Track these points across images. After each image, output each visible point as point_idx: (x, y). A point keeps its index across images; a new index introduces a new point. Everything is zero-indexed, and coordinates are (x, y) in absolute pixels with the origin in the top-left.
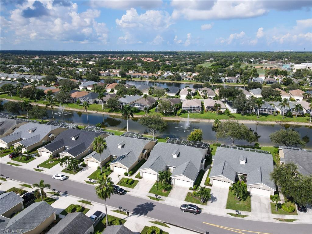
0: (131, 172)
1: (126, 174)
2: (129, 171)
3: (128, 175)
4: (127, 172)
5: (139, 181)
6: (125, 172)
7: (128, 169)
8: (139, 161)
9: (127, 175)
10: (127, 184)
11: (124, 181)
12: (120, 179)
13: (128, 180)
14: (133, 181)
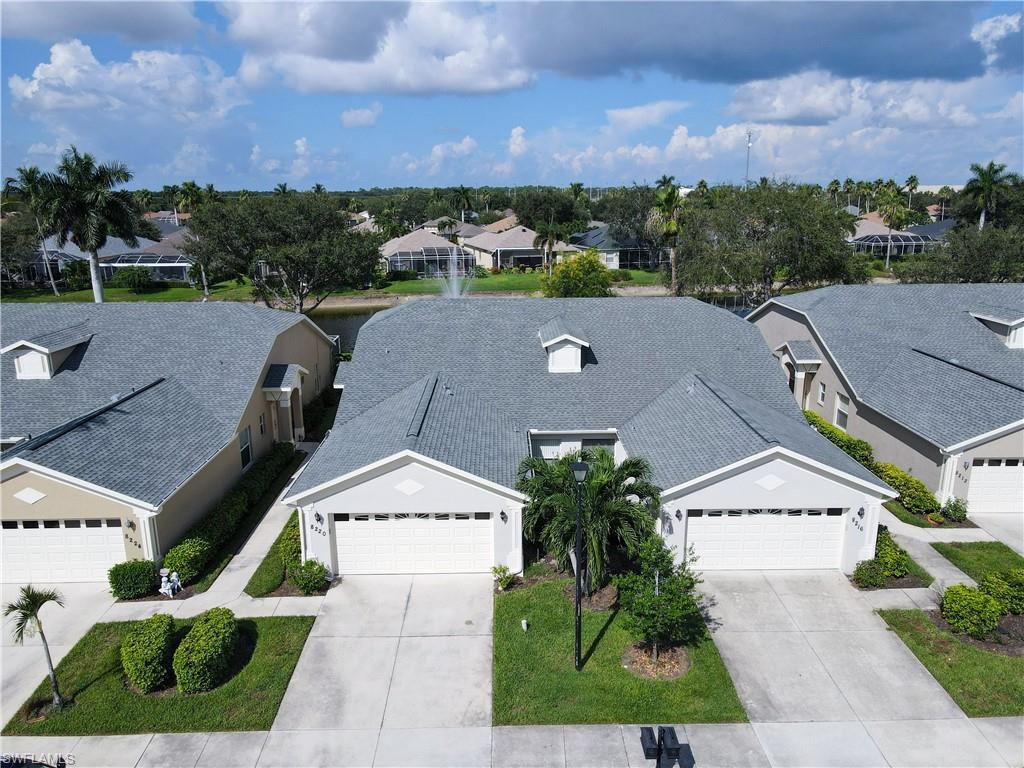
0: (190, 549)
1: (132, 582)
2: (166, 543)
3: (165, 588)
4: (148, 554)
5: (307, 623)
6: (122, 558)
7: (157, 523)
8: (245, 455)
9: (153, 592)
10: (170, 681)
11: (117, 667)
12: (59, 654)
13: (176, 632)
14: (245, 634)
